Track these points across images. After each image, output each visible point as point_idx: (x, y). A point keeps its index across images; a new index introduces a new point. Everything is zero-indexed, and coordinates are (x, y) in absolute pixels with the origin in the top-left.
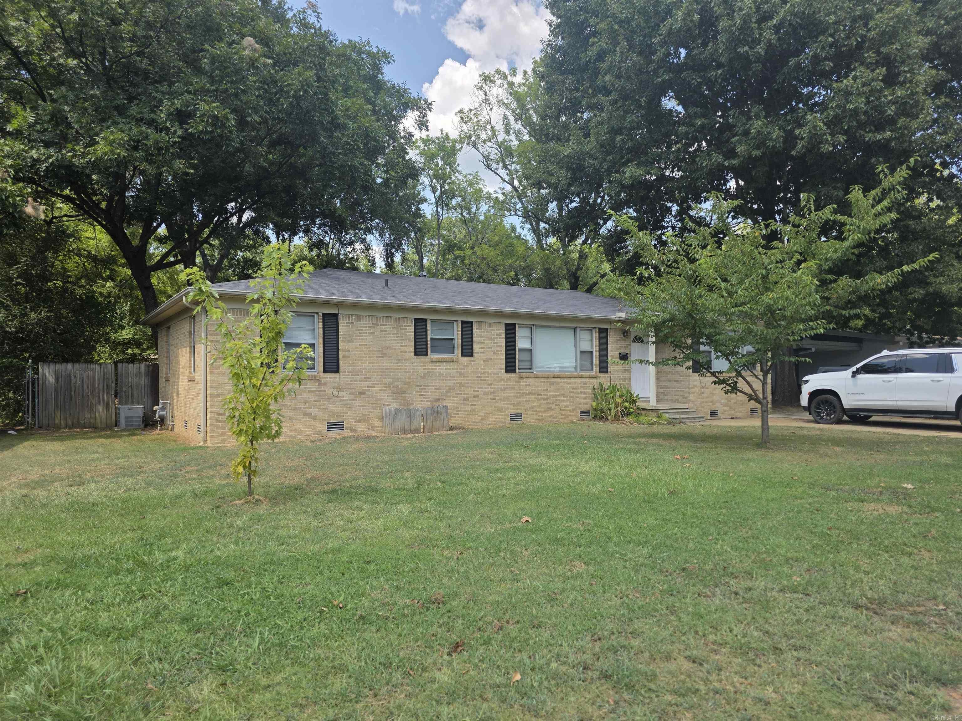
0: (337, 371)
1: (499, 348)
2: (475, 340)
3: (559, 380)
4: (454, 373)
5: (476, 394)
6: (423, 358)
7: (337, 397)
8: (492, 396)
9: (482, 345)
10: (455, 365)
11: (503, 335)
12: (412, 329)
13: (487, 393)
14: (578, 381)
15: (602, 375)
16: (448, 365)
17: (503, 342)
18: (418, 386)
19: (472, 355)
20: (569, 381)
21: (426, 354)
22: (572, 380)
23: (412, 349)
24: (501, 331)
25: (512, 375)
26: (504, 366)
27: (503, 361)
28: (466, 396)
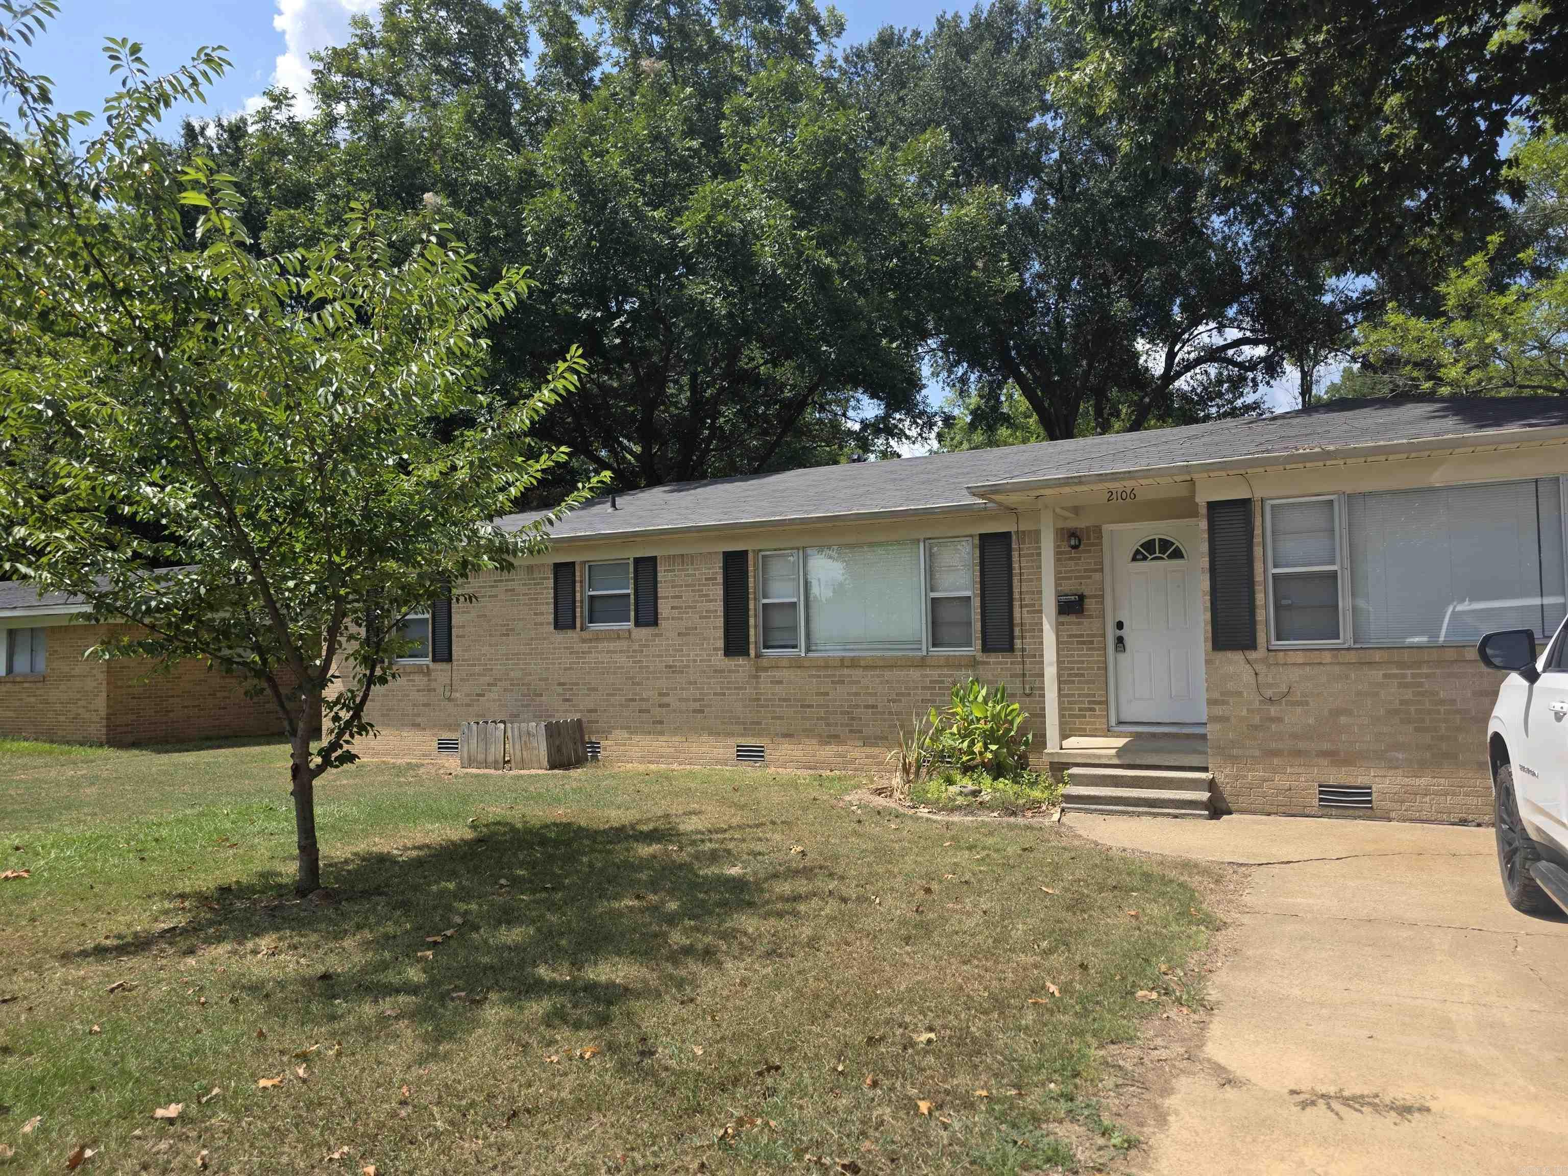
0: (449, 659)
1: (711, 606)
2: (661, 592)
3: (859, 672)
4: (621, 660)
5: (666, 700)
6: (570, 633)
7: (449, 699)
8: (697, 705)
9: (676, 603)
10: (623, 644)
11: (720, 579)
12: (551, 583)
13: (688, 700)
14: (915, 674)
15: (993, 658)
16: (612, 646)
17: (718, 592)
18: (560, 684)
19: (655, 623)
20: (887, 674)
21: (574, 627)
22: (896, 672)
23: (551, 618)
24: (717, 569)
25: (741, 661)
26: (721, 644)
27: (720, 633)
28: (644, 706)
